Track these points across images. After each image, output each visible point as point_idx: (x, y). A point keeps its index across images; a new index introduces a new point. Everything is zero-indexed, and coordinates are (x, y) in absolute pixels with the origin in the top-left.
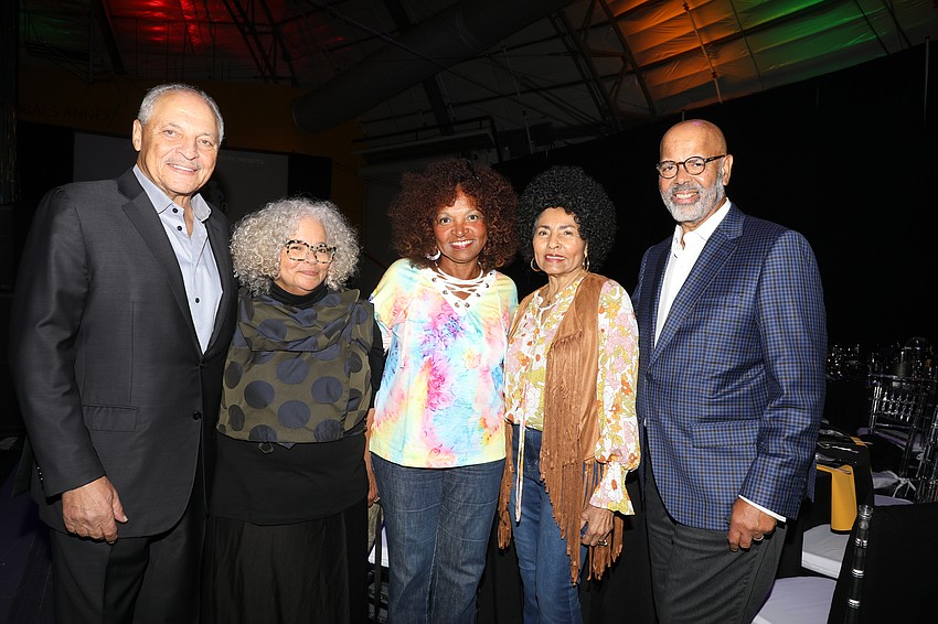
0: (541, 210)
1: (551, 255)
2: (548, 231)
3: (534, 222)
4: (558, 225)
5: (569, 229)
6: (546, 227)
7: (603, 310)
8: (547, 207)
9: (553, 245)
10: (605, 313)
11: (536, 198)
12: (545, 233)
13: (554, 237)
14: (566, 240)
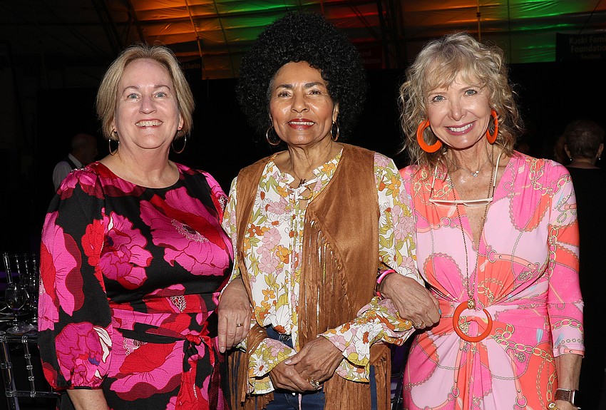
0: (278, 66)
1: (297, 120)
2: (290, 91)
3: (268, 81)
4: (303, 84)
5: (315, 87)
6: (288, 87)
7: (382, 187)
8: (288, 61)
9: (299, 107)
10: (386, 190)
11: (272, 50)
12: (285, 94)
13: (299, 97)
14: (314, 101)
